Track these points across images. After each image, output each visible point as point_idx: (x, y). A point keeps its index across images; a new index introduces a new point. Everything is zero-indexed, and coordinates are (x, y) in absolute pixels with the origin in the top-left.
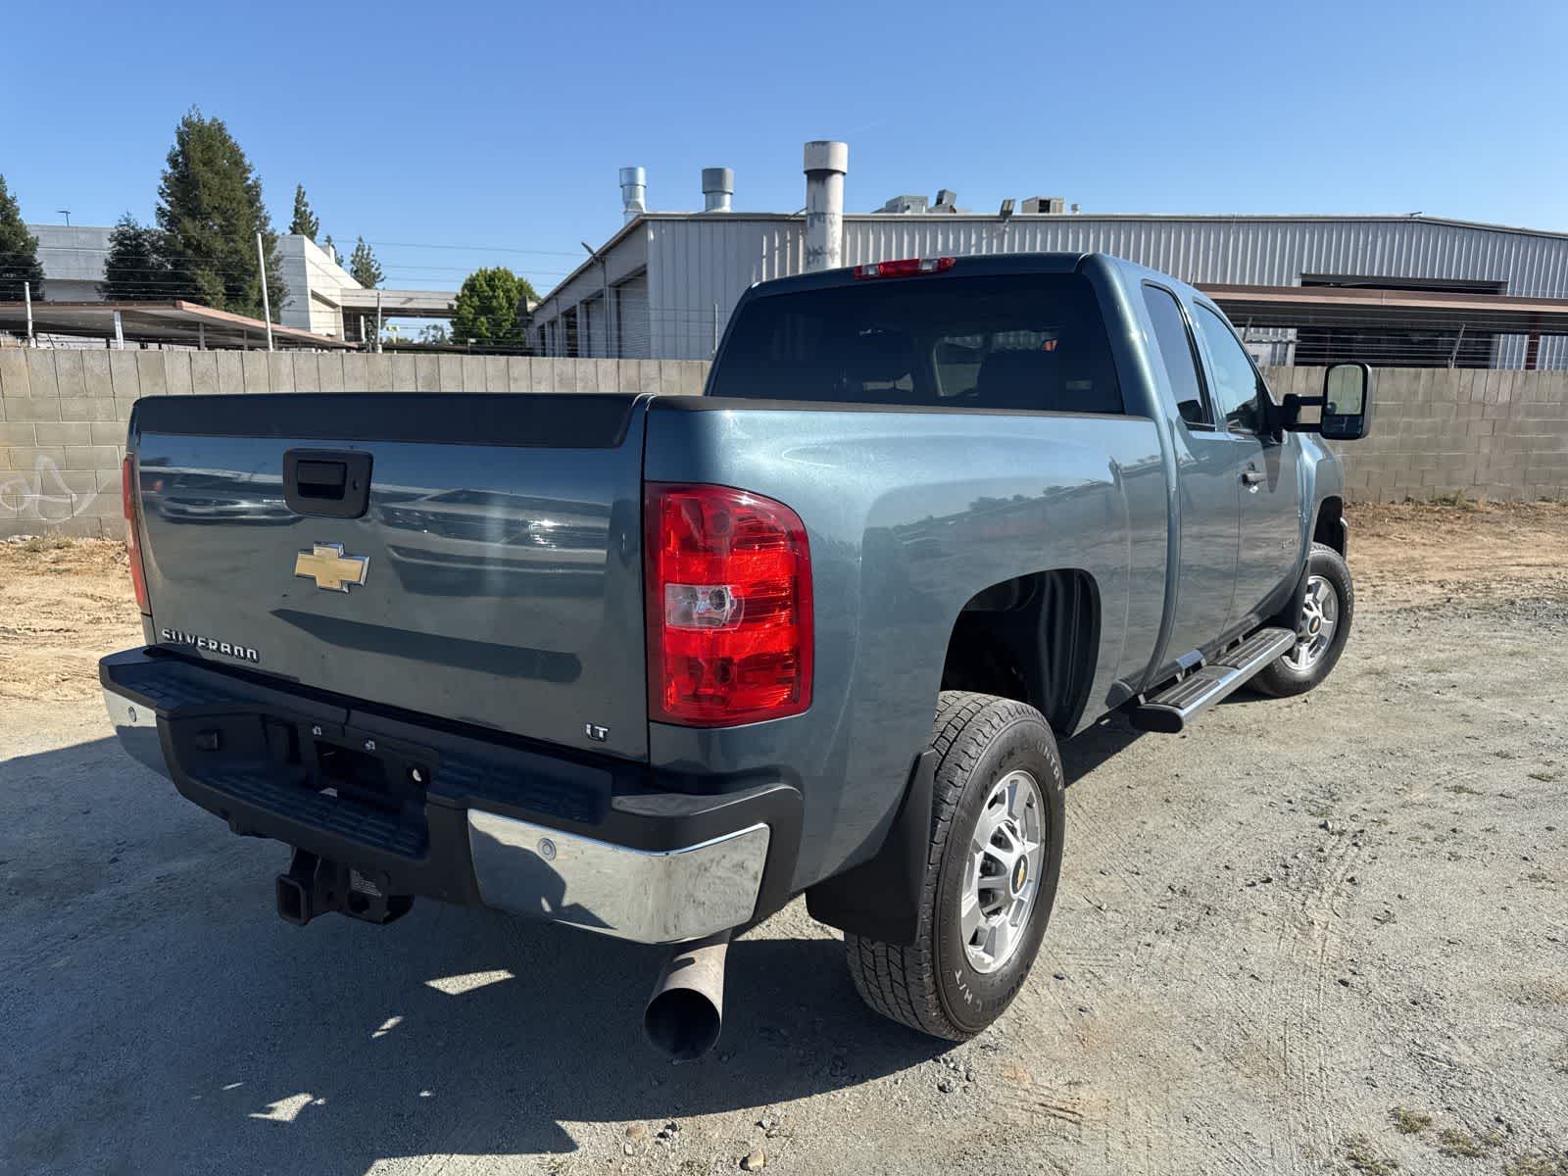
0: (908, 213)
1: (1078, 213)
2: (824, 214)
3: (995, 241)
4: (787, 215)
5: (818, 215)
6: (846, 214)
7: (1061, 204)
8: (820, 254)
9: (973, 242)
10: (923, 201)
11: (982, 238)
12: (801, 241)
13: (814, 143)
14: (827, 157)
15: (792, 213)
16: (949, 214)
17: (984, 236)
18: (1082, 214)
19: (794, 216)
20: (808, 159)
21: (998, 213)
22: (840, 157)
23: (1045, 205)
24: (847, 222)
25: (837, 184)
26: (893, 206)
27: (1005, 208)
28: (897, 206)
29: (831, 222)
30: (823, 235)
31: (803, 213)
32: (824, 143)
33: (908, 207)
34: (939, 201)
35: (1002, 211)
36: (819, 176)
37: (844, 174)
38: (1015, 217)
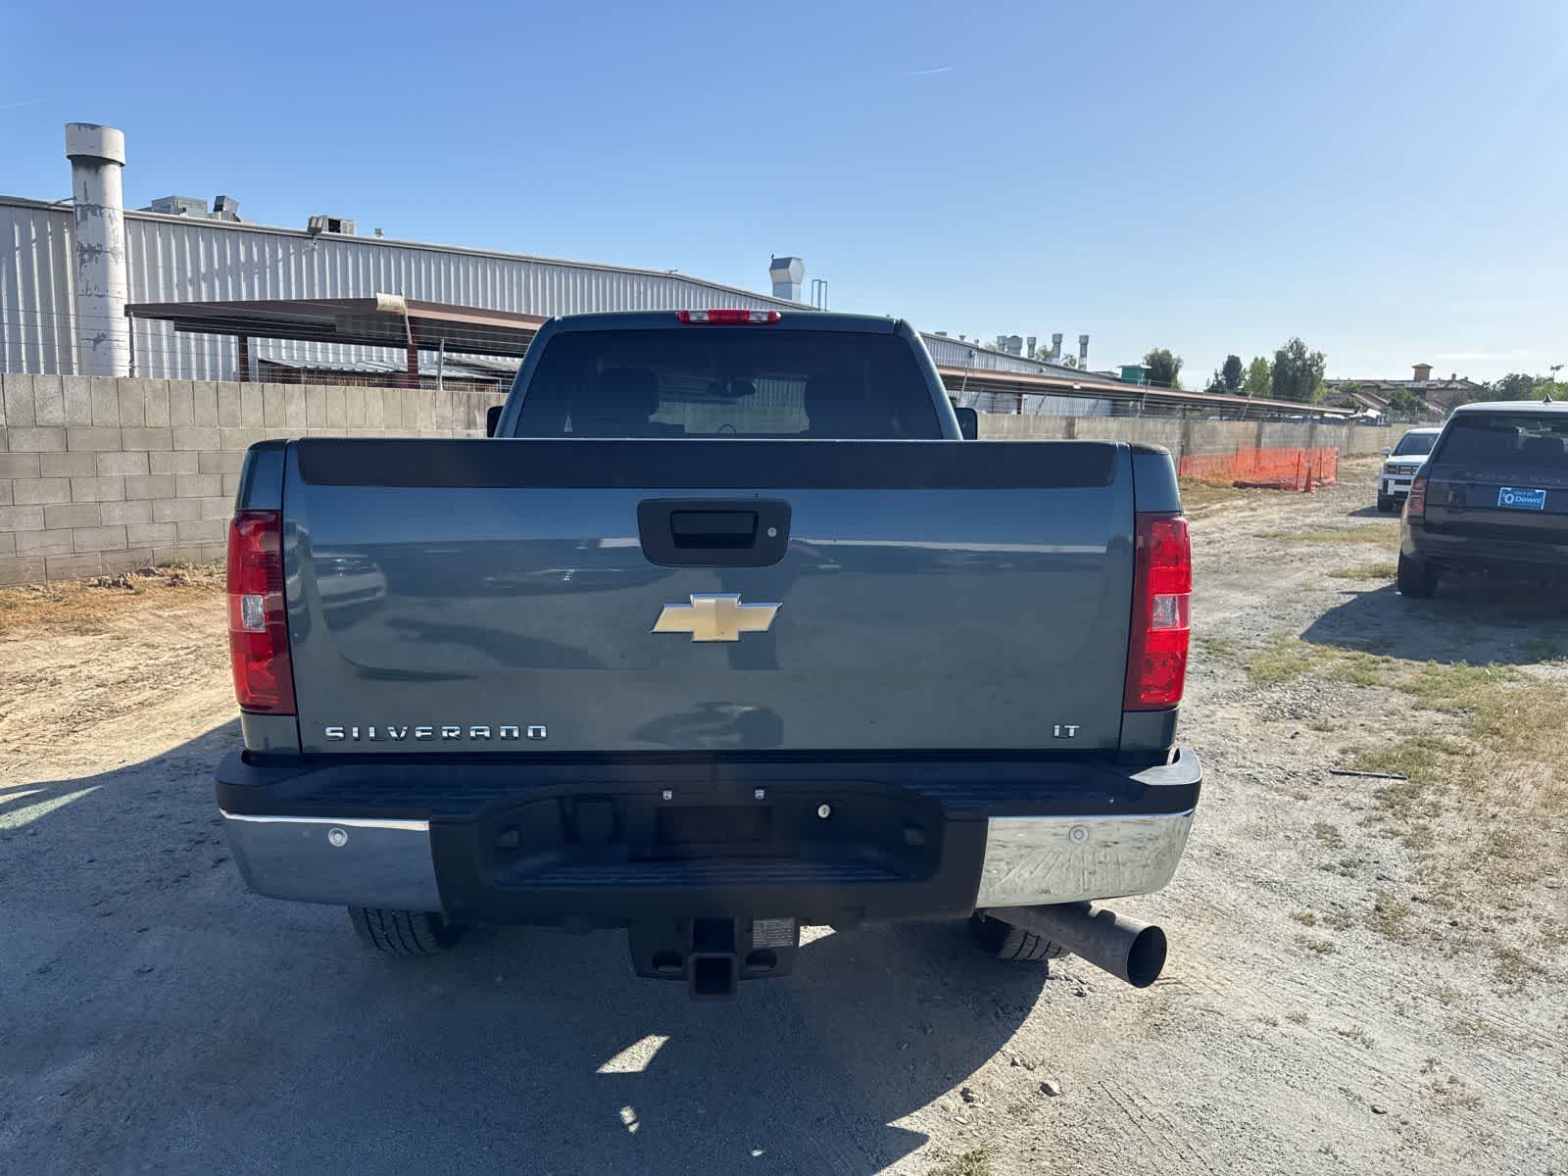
0: (184, 215)
1: (382, 238)
2: (101, 208)
3: (304, 257)
4: (46, 203)
5: (94, 208)
6: (126, 210)
7: (352, 226)
8: (99, 252)
9: (280, 256)
10: (201, 204)
11: (289, 255)
12: (67, 236)
13: (80, 125)
14: (99, 142)
15: (53, 201)
16: (233, 223)
17: (292, 251)
18: (387, 239)
19: (55, 205)
20: (70, 140)
21: (305, 230)
22: (116, 145)
23: (335, 225)
24: (128, 219)
25: (113, 176)
26: (163, 205)
27: (313, 225)
28: (169, 207)
29: (110, 216)
30: (102, 231)
31: (70, 203)
32: (93, 127)
33: (184, 210)
34: (218, 208)
35: (310, 228)
36: (90, 163)
37: (122, 165)
38: (323, 235)
